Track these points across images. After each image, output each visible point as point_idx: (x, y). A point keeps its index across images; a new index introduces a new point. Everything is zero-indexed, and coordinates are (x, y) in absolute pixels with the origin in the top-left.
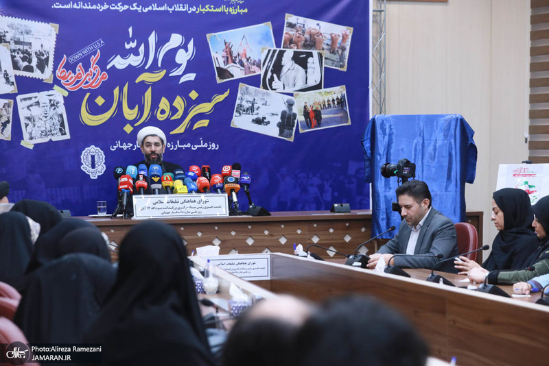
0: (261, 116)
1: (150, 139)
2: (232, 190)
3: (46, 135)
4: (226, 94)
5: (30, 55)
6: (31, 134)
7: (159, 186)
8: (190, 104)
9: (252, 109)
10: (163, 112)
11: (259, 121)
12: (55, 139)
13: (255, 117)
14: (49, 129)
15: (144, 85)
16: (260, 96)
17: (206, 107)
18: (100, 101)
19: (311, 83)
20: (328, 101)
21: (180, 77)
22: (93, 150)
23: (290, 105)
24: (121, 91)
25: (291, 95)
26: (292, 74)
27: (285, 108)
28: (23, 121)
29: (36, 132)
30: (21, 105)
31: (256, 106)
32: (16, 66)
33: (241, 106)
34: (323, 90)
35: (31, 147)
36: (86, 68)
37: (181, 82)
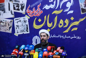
1: (42, 34)
3: (22, 32)
4: (84, 18)
5: (19, 5)
6: (17, 31)
8: (71, 22)
10: (61, 25)
12: (25, 33)
14: (23, 29)
15: (55, 15)
17: (77, 23)
18: (40, 20)
21: (68, 12)
24: (47, 17)
28: (15, 27)
29: (19, 31)
30: (15, 21)
32: (14, 9)
35: (17, 36)
36: (36, 9)
37: (68, 14)
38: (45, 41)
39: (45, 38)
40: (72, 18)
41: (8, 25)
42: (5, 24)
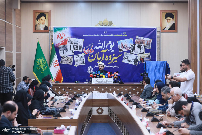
0: (130, 60)
1: (100, 65)
2: (116, 77)
3: (80, 64)
4: (121, 55)
5: (77, 46)
7: (99, 76)
8: (113, 57)
9: (127, 58)
10: (106, 59)
11: (129, 61)
12: (82, 65)
13: (128, 60)
14: (81, 62)
15: (102, 53)
16: (129, 55)
17: (117, 58)
18: (92, 56)
19: (142, 52)
20: (146, 56)
21: (111, 51)
22: (90, 67)
23: (137, 57)
24: (97, 54)
25: (137, 55)
26: (137, 50)
27: (135, 58)
28: (75, 61)
29: (78, 63)
30: (75, 57)
31: (128, 57)
32: (74, 49)
33: (125, 57)
34: (145, 54)
35: (77, 66)
36: (90, 49)
38: (102, 69)
39: (102, 68)
40: (114, 55)
41: (70, 60)
42: (67, 59)
